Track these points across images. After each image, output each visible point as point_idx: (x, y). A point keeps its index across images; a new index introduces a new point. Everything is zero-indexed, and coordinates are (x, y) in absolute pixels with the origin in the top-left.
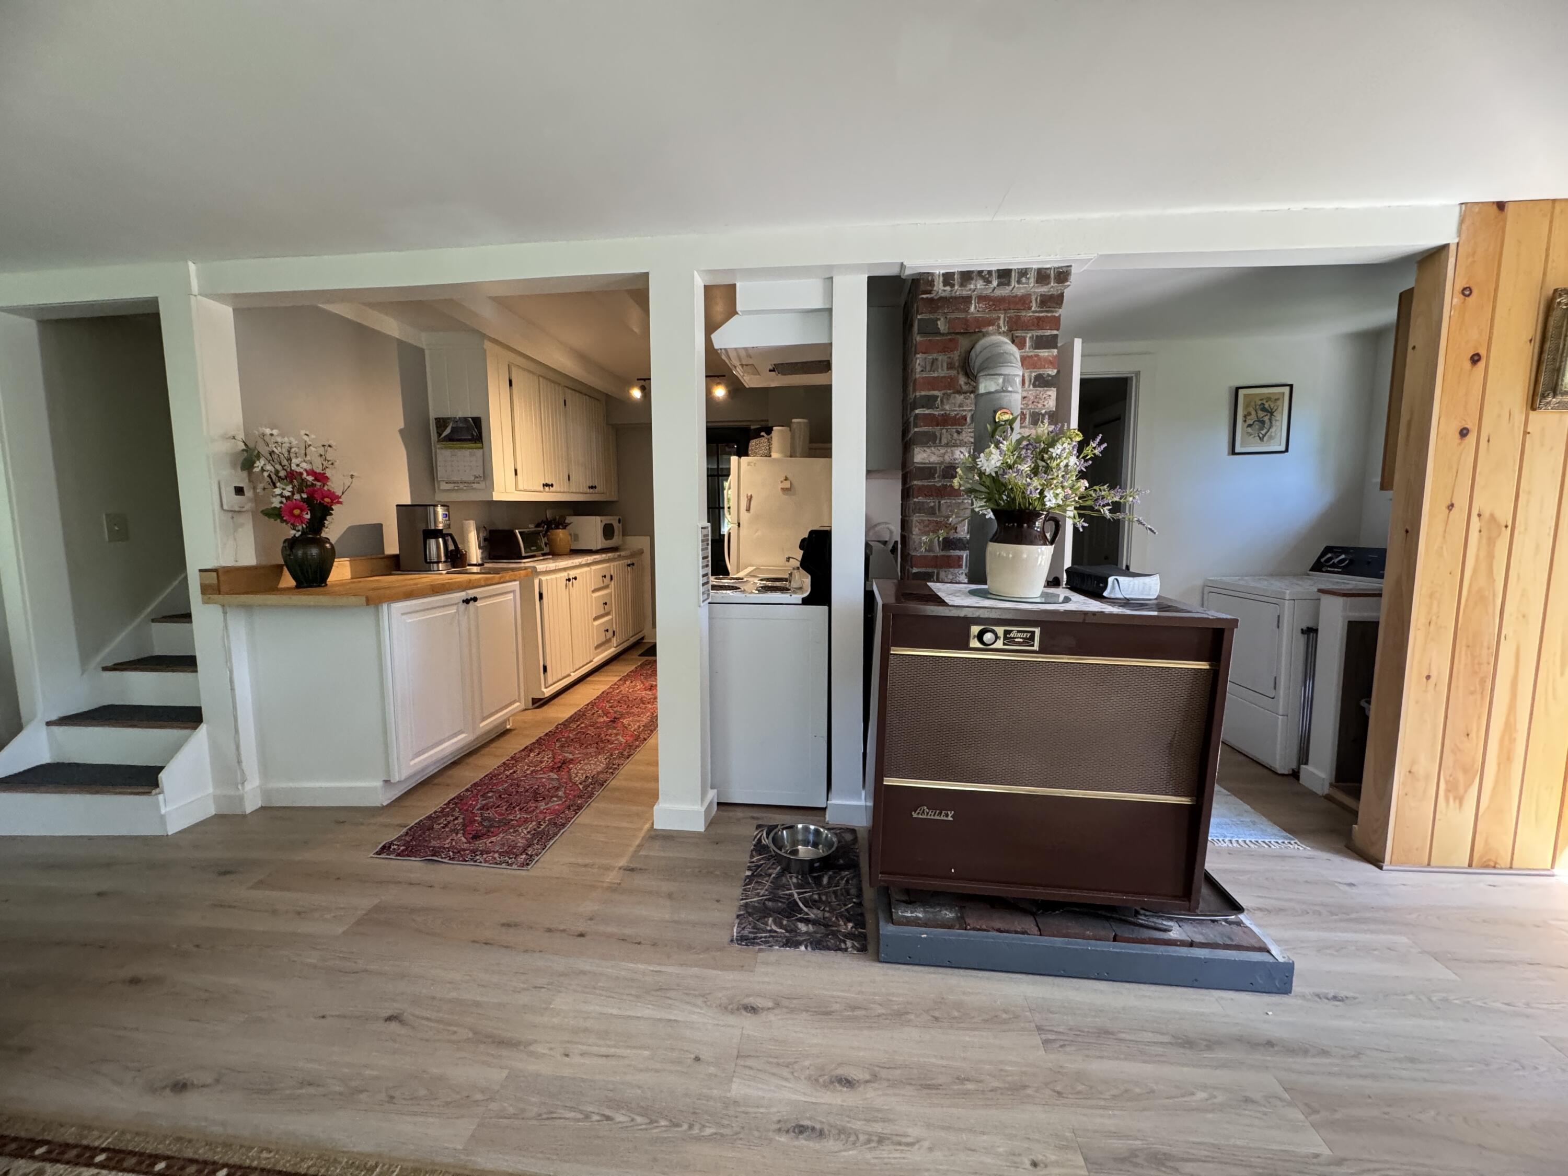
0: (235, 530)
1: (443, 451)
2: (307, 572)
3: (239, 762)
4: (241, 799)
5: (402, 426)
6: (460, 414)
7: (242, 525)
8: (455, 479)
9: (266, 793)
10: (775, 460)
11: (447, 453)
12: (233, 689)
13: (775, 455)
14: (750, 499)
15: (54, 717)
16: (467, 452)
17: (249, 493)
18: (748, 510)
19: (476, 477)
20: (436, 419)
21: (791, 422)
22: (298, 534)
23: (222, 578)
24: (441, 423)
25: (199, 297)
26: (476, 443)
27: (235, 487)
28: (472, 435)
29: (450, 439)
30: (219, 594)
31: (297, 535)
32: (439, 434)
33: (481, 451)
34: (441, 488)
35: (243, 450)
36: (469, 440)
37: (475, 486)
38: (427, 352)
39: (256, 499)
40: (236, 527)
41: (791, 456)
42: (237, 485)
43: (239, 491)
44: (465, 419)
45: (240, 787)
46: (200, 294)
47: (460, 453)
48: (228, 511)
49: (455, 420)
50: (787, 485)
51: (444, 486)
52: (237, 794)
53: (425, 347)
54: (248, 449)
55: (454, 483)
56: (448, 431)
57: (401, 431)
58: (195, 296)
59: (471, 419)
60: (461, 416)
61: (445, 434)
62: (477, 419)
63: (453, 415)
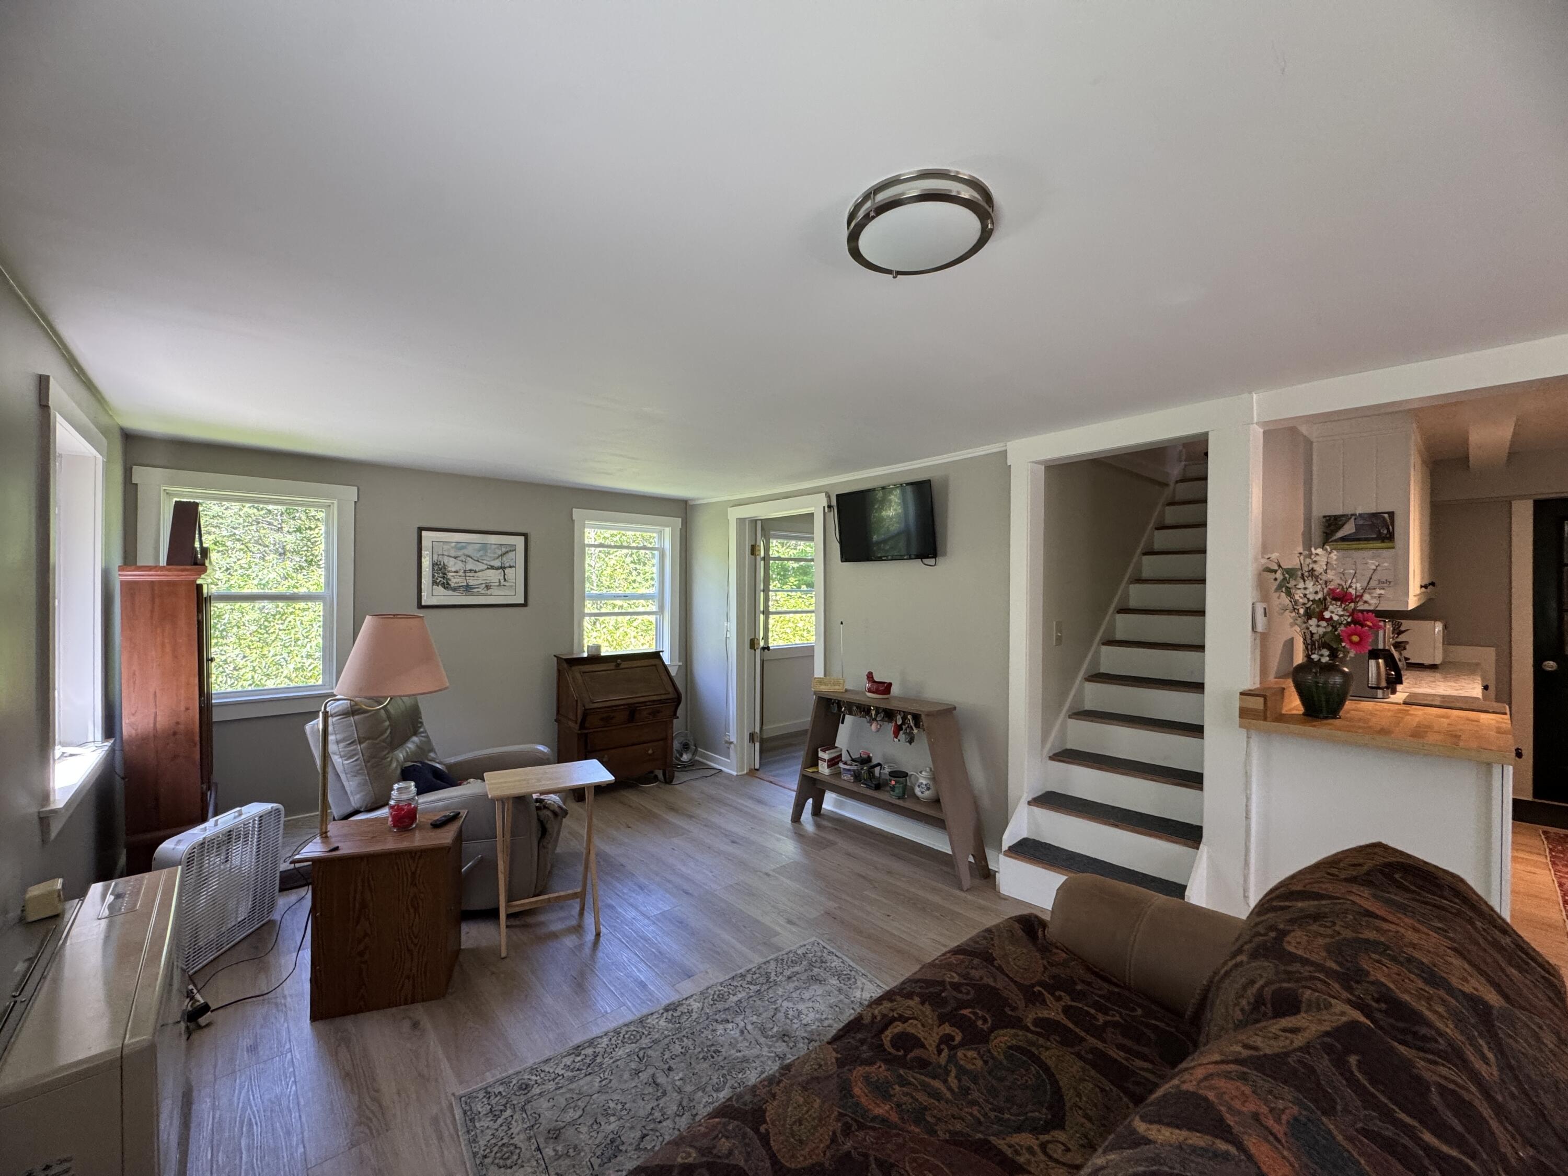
0: (1255, 652)
1: (1329, 554)
6: (1366, 510)
7: (1257, 646)
15: (1030, 799)
16: (1369, 554)
20: (1324, 517)
23: (1269, 704)
24: (1331, 523)
25: (1257, 426)
26: (1383, 542)
27: (1263, 608)
28: (1380, 533)
29: (1344, 538)
30: (1265, 719)
32: (1328, 535)
33: (1392, 551)
36: (1376, 539)
38: (1315, 444)
40: (1255, 648)
43: (1265, 612)
44: (1375, 515)
47: (1358, 554)
48: (1260, 633)
49: (1356, 517)
53: (1315, 440)
56: (1344, 530)
59: (1386, 516)
60: (1361, 512)
61: (1340, 534)
62: (1391, 514)
63: (1349, 511)
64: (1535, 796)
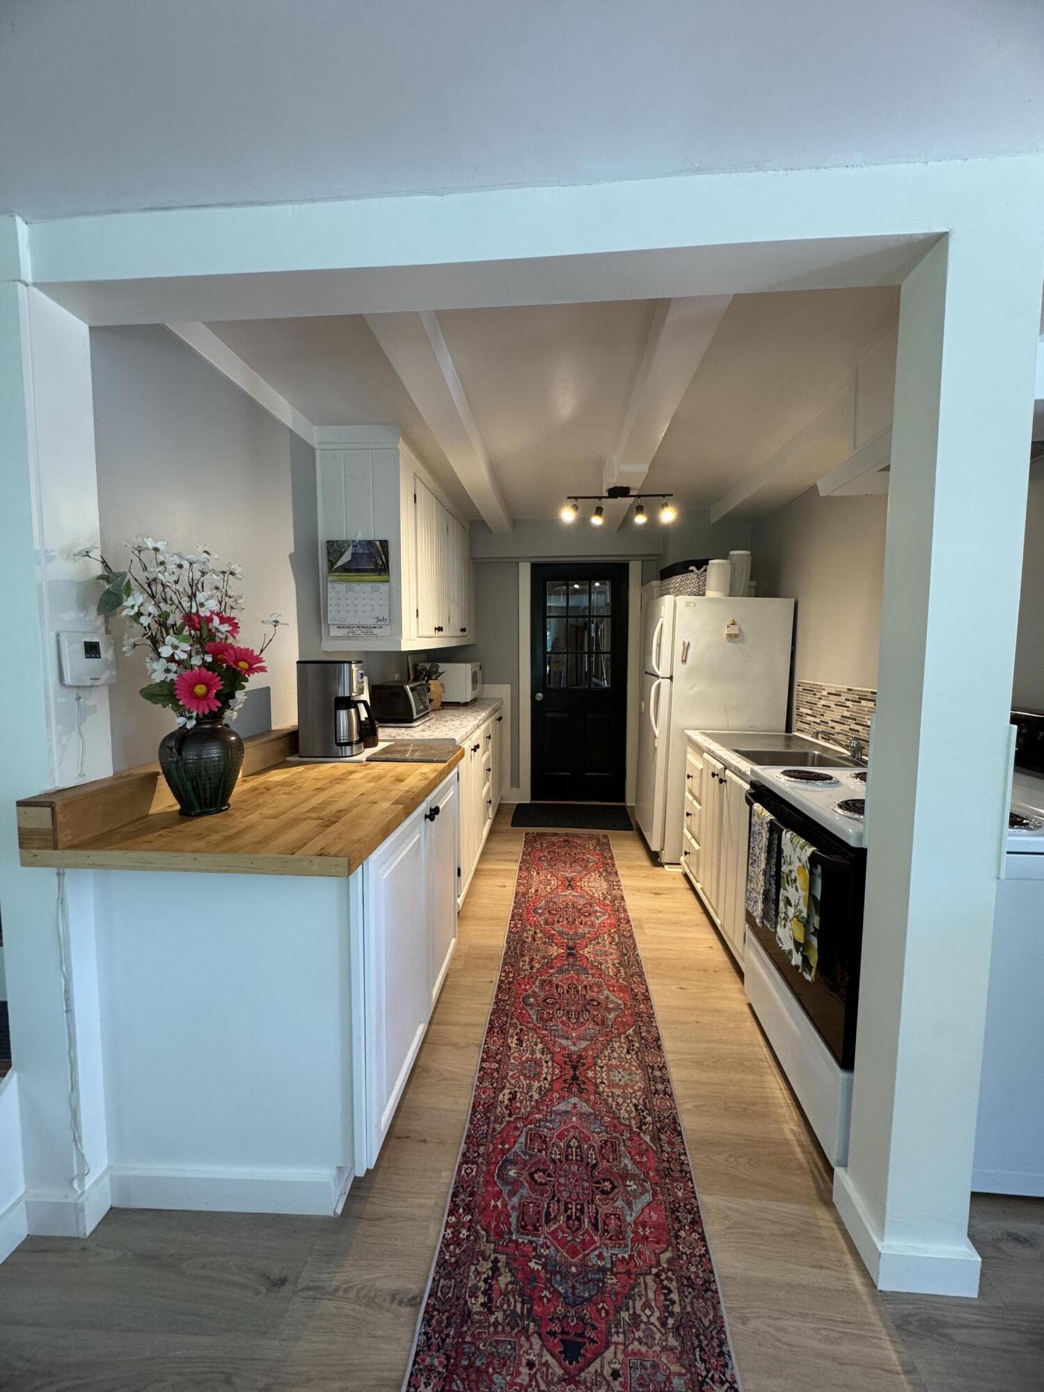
0: (81, 720)
1: (336, 585)
2: (205, 789)
3: (77, 1140)
4: (79, 1210)
5: (291, 549)
6: (360, 537)
7: (94, 709)
8: (348, 622)
9: (121, 1184)
10: (712, 600)
11: (342, 587)
12: (69, 1011)
13: (711, 594)
14: (686, 648)
16: (368, 587)
17: (106, 653)
18: (684, 661)
19: (378, 620)
20: (328, 542)
21: (728, 555)
22: (191, 724)
23: (60, 818)
24: (334, 548)
25: (35, 290)
26: (380, 575)
27: (85, 643)
28: (377, 564)
29: (346, 569)
30: (56, 848)
31: (189, 726)
32: (331, 564)
33: (387, 585)
34: (332, 634)
35: (101, 577)
36: (372, 571)
37: (374, 630)
38: (317, 450)
39: (119, 662)
40: (84, 712)
41: (730, 596)
42: (88, 640)
43: (92, 650)
44: (370, 543)
45: (76, 1185)
46: (35, 284)
47: (358, 588)
48: (71, 687)
49: (355, 544)
50: (734, 630)
51: (334, 632)
52: (70, 1200)
53: (317, 446)
54: (109, 575)
55: (348, 627)
56: (346, 557)
57: (291, 556)
58: (27, 285)
59: (378, 543)
60: (361, 539)
61: (340, 563)
62: (384, 544)
63: (351, 538)
64: (532, 799)
